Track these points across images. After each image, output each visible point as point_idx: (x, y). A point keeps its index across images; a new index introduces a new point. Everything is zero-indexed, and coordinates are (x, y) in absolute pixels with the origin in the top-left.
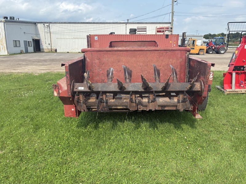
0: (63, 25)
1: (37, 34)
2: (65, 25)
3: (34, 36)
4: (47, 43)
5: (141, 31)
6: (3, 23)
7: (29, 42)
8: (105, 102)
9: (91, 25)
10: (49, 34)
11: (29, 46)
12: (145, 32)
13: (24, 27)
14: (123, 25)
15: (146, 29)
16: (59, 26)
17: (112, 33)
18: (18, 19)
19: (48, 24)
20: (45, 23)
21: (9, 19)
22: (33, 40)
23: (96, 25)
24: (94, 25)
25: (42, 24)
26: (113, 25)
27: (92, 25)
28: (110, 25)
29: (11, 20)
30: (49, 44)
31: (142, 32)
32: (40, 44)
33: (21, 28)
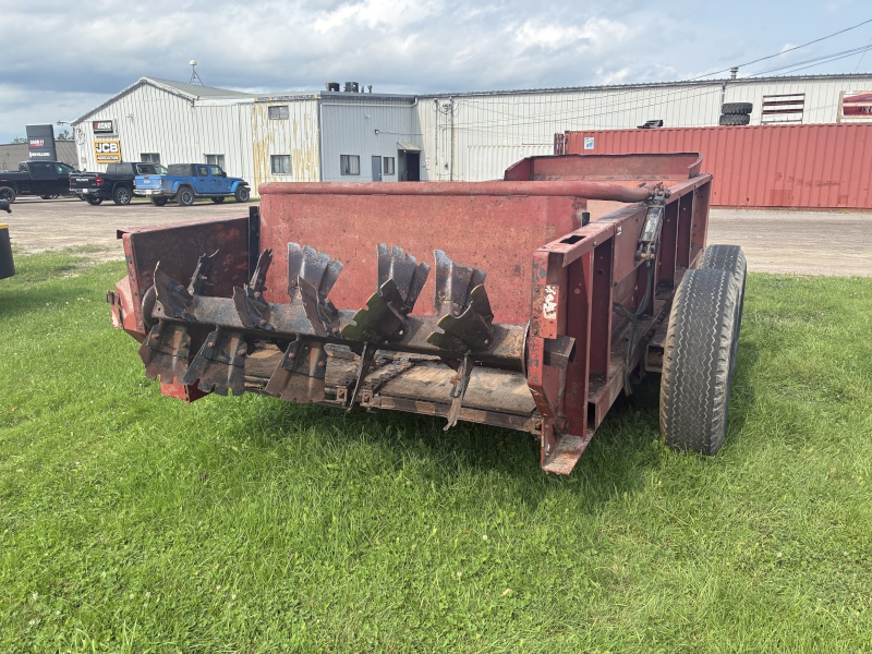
0: (496, 100)
1: (415, 133)
2: (501, 99)
3: (405, 141)
4: (442, 162)
5: (779, 111)
6: (315, 102)
7: (386, 159)
8: (231, 362)
9: (588, 95)
10: (449, 132)
11: (386, 172)
12: (798, 116)
13: (376, 114)
14: (711, 89)
15: (802, 102)
16: (481, 106)
17: (652, 123)
18: (370, 88)
19: (448, 102)
20: (441, 97)
21: (342, 89)
22: (401, 152)
23: (605, 94)
24: (599, 95)
25: (432, 102)
26: (672, 91)
27: (593, 95)
28: (659, 91)
29: (348, 94)
30: (446, 166)
31: (784, 117)
32: (421, 164)
33: (366, 118)
